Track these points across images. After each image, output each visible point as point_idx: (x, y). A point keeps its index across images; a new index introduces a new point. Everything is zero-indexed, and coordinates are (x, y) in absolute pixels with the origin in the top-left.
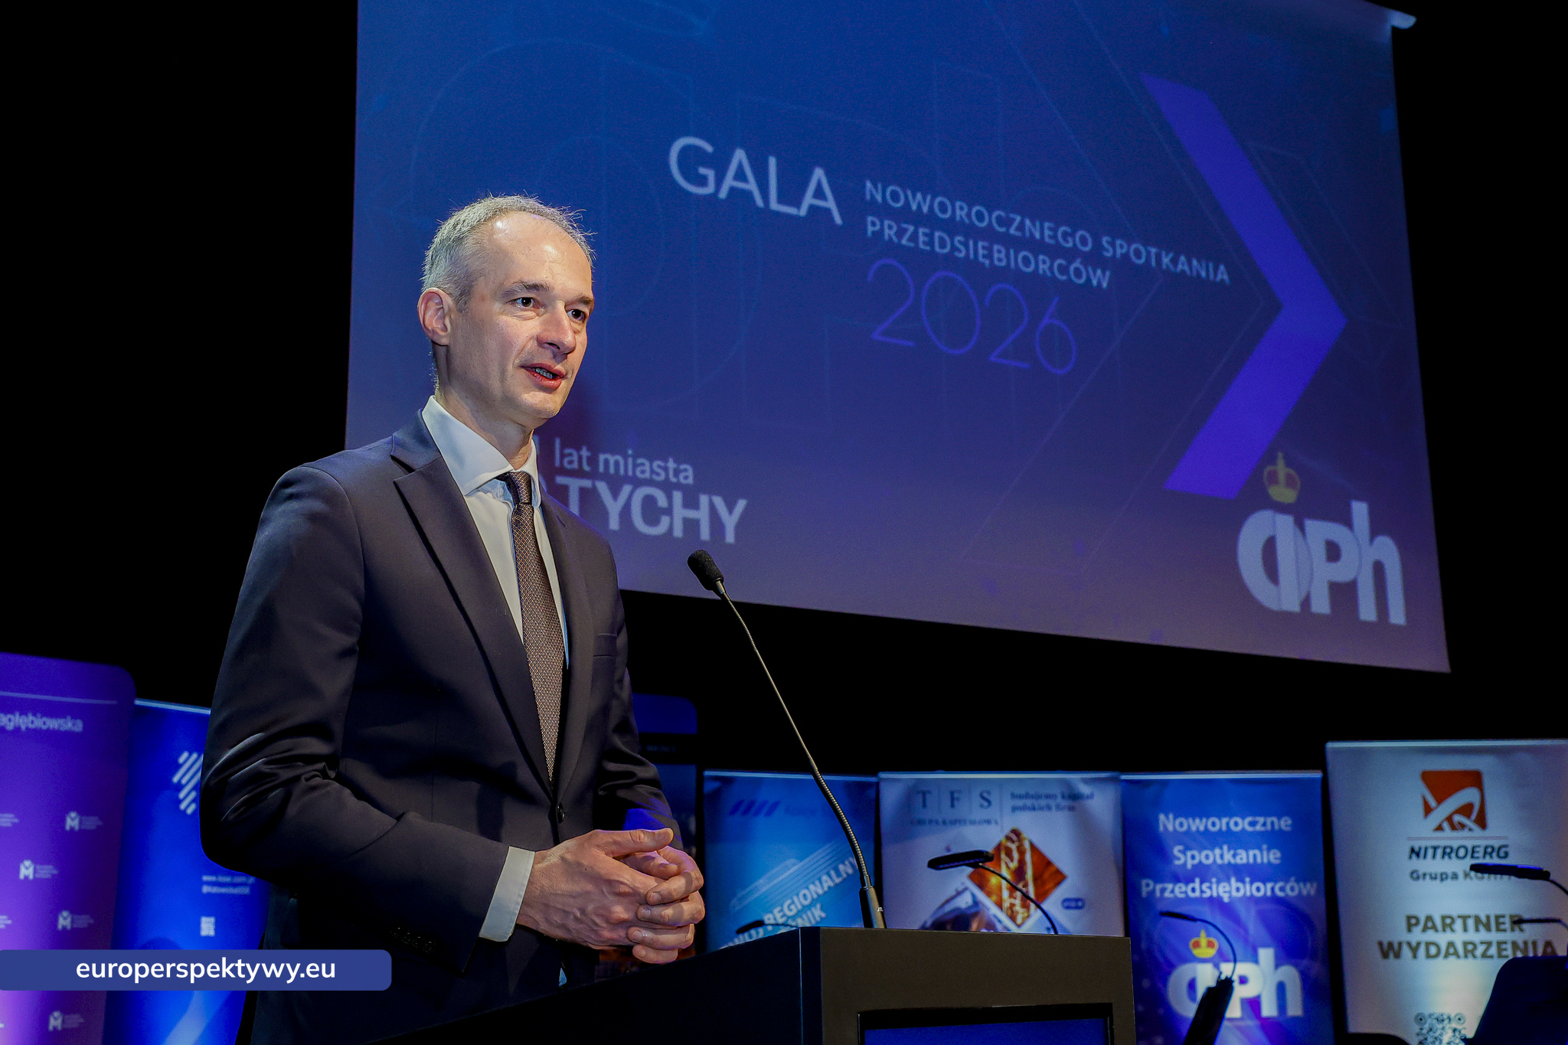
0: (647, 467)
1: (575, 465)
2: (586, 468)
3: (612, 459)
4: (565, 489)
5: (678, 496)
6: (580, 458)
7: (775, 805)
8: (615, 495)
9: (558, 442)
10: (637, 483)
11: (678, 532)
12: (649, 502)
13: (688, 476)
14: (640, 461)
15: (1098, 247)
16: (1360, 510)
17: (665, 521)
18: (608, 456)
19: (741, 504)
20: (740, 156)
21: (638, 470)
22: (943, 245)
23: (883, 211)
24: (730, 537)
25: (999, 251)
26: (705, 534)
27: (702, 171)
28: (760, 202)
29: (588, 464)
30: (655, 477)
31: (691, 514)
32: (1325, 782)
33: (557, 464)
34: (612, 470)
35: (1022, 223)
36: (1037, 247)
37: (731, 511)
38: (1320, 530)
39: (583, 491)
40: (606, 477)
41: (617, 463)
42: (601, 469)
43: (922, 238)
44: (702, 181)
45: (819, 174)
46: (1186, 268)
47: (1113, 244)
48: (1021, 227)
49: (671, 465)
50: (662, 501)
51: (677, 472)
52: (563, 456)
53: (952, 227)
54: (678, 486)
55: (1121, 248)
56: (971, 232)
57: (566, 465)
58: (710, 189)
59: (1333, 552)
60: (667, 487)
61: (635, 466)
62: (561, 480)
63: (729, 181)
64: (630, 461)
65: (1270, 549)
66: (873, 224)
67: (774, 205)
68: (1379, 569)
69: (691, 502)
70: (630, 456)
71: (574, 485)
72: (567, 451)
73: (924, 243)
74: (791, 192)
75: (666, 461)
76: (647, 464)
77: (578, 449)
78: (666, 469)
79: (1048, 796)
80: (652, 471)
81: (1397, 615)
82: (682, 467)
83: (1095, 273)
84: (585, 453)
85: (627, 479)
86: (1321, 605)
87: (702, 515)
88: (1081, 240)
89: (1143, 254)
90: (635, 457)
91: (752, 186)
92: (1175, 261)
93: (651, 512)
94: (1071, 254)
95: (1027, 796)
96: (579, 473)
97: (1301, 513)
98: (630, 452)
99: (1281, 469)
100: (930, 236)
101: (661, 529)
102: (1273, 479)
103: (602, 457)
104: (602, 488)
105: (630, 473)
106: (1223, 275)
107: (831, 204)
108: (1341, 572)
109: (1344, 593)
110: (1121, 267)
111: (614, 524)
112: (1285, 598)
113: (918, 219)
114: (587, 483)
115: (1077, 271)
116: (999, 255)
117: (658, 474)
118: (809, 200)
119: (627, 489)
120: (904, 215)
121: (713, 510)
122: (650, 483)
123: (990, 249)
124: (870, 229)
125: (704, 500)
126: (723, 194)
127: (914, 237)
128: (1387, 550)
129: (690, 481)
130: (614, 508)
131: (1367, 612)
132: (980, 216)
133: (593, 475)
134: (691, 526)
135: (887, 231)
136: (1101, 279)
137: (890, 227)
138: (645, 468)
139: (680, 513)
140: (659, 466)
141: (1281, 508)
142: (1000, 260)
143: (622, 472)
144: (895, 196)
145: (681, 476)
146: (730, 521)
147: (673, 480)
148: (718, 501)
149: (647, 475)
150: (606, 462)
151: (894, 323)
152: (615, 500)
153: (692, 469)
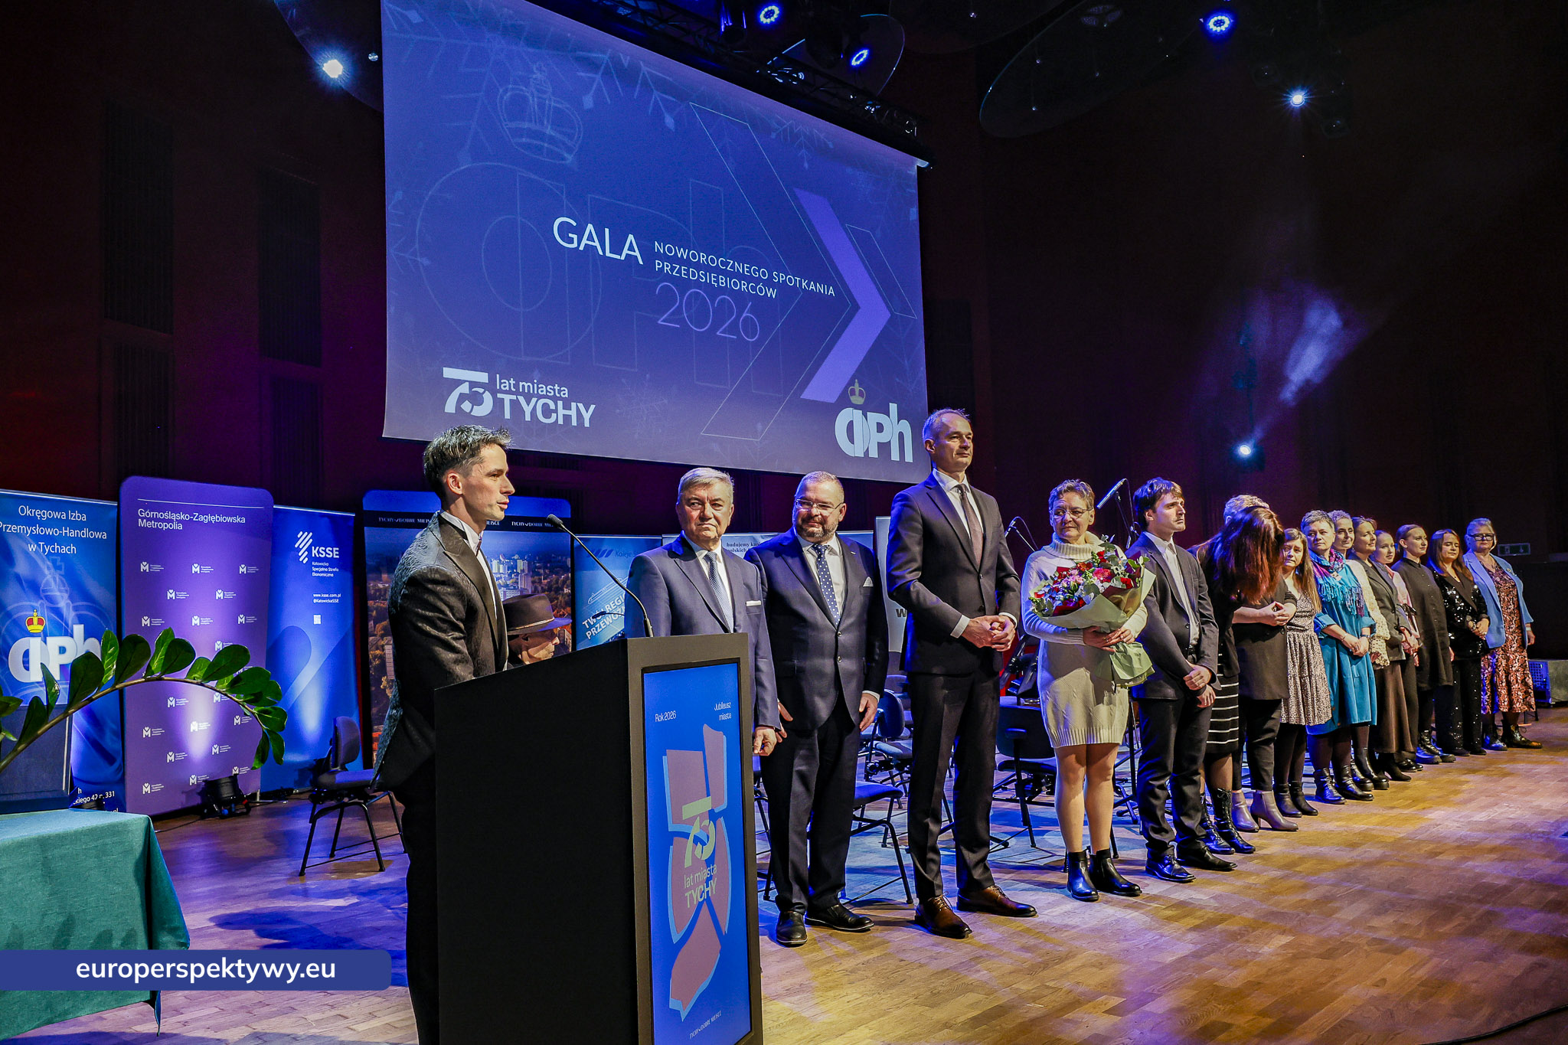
0: (544, 389)
1: (507, 388)
2: (513, 389)
3: (526, 385)
4: (502, 400)
5: (560, 403)
6: (510, 384)
7: (611, 551)
9: (498, 375)
10: (540, 397)
11: (561, 422)
12: (545, 406)
13: (565, 394)
14: (540, 386)
15: (771, 276)
16: (893, 408)
17: (554, 415)
18: (524, 383)
19: (593, 407)
20: (590, 227)
21: (540, 390)
22: (694, 276)
23: (664, 258)
24: (587, 424)
25: (722, 279)
26: (574, 423)
27: (570, 235)
28: (601, 253)
29: (514, 387)
30: (548, 394)
31: (567, 412)
32: (875, 536)
33: (498, 388)
34: (526, 391)
35: (734, 264)
36: (741, 277)
37: (587, 410)
38: (874, 417)
39: (511, 400)
40: (523, 394)
41: (529, 386)
42: (521, 390)
43: (683, 272)
44: (571, 241)
45: (631, 237)
46: (814, 288)
47: (778, 276)
48: (733, 267)
49: (557, 387)
50: (552, 407)
51: (559, 391)
52: (501, 383)
53: (698, 266)
54: (560, 398)
55: (782, 277)
56: (708, 269)
57: (502, 388)
58: (575, 245)
59: (880, 428)
60: (555, 399)
61: (538, 388)
62: (499, 396)
63: (584, 241)
64: (535, 385)
65: (850, 426)
66: (659, 264)
67: (608, 254)
68: (901, 436)
69: (567, 407)
70: (536, 383)
71: (507, 398)
72: (502, 381)
73: (685, 274)
74: (617, 248)
75: (554, 385)
76: (544, 387)
77: (509, 379)
78: (554, 390)
79: (744, 545)
80: (547, 391)
81: (909, 458)
82: (562, 389)
83: (769, 290)
84: (512, 382)
85: (533, 395)
86: (874, 453)
87: (573, 413)
88: (763, 273)
89: (793, 281)
90: (538, 384)
91: (597, 244)
92: (808, 285)
93: (547, 412)
94: (758, 281)
95: (734, 545)
96: (509, 392)
97: (865, 409)
98: (535, 381)
99: (857, 387)
100: (688, 271)
101: (552, 420)
102: (853, 392)
103: (521, 384)
104: (521, 399)
105: (536, 392)
106: (831, 291)
107: (637, 253)
108: (883, 438)
109: (884, 448)
110: (782, 287)
111: (528, 418)
112: (856, 450)
113: (682, 262)
114: (514, 397)
115: (760, 289)
116: (722, 280)
117: (550, 393)
118: (626, 251)
119: (534, 400)
120: (674, 260)
121: (578, 410)
122: (546, 396)
123: (717, 278)
124: (657, 266)
125: (573, 405)
126: (581, 248)
127: (679, 271)
128: (905, 427)
129: (566, 396)
130: (528, 409)
131: (895, 456)
132: (712, 261)
133: (517, 393)
134: (567, 418)
135: (665, 268)
136: (772, 293)
137: (667, 266)
139: (561, 412)
140: (550, 388)
141: (856, 407)
142: (722, 283)
143: (531, 392)
144: (670, 250)
145: (562, 393)
146: (587, 416)
147: (558, 395)
148: (581, 406)
149: (544, 393)
150: (523, 386)
151: (670, 315)
152: (528, 405)
153: (566, 389)
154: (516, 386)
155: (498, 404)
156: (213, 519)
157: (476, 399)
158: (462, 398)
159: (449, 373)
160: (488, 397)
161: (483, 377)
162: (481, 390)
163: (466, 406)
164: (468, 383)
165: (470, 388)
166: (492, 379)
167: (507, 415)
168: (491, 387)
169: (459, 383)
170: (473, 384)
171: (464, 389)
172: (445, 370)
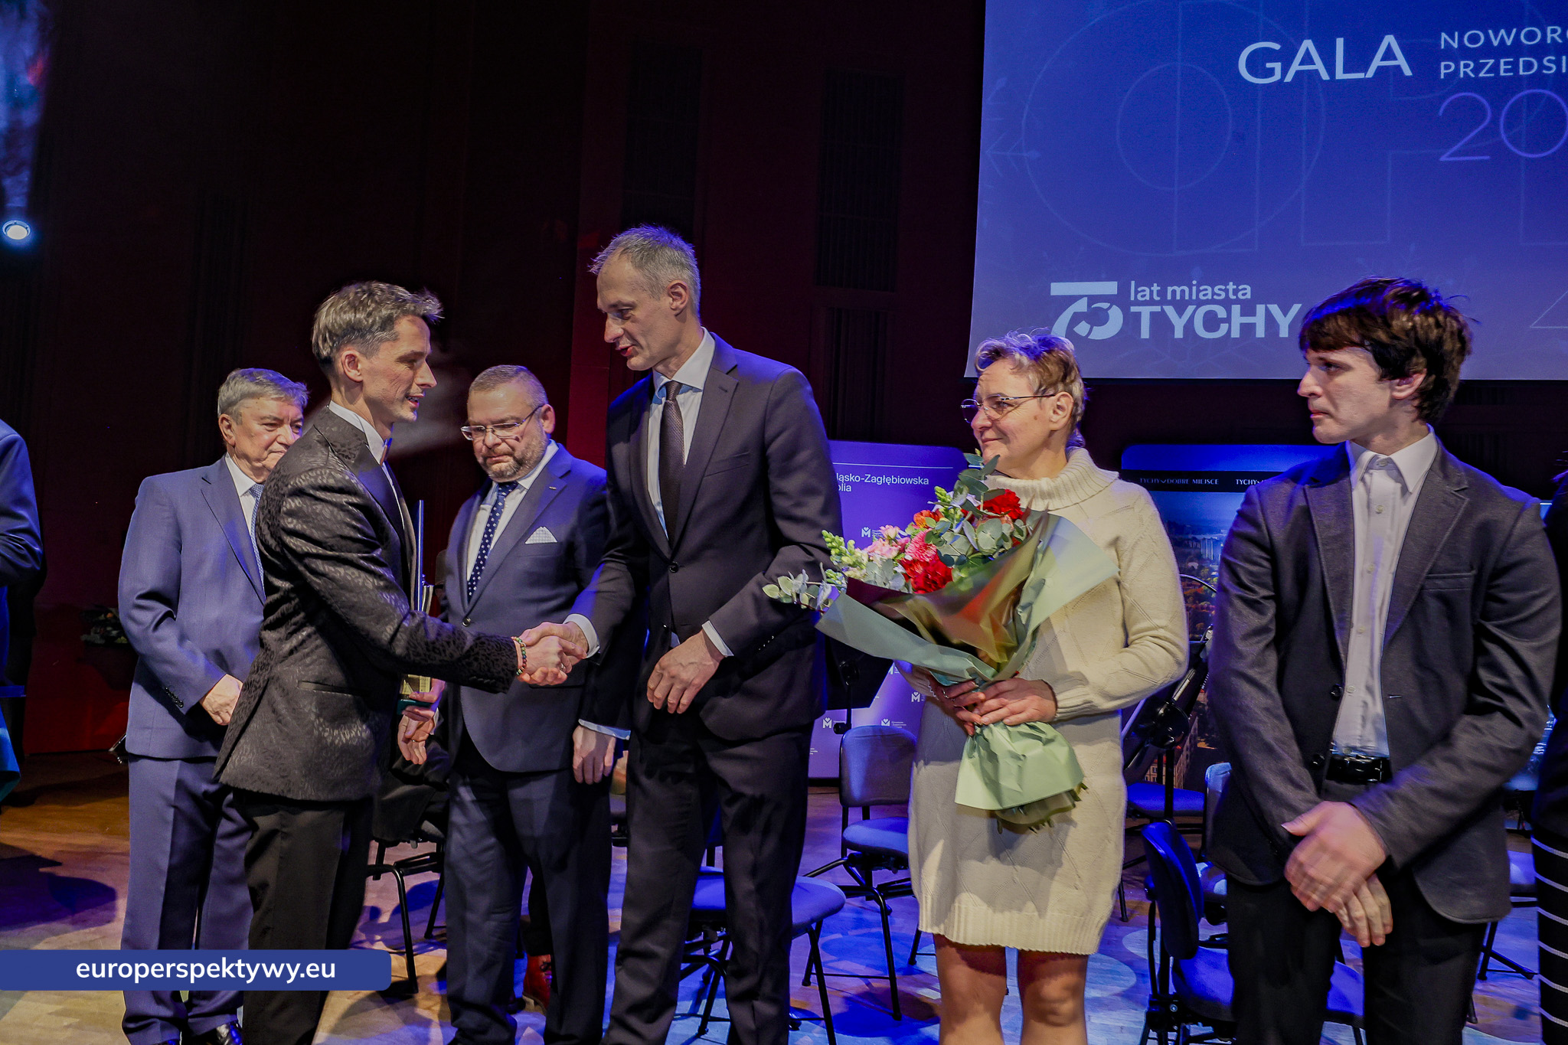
0: (1209, 291)
1: (1147, 298)
2: (1156, 298)
3: (1178, 289)
4: (1138, 315)
5: (1236, 309)
6: (1151, 292)
8: (1180, 313)
9: (1133, 283)
10: (1200, 303)
11: (1236, 333)
12: (1210, 315)
13: (1246, 292)
14: (1203, 288)
17: (1224, 327)
18: (1175, 288)
19: (1296, 307)
20: (1307, 45)
21: (1201, 294)
22: (1528, 68)
23: (1459, 54)
24: (1284, 333)
26: (1260, 332)
27: (1269, 65)
28: (1325, 77)
29: (1158, 296)
30: (1215, 297)
31: (1248, 320)
33: (1132, 298)
34: (1178, 297)
37: (1285, 314)
39: (1152, 314)
40: (1173, 302)
41: (1183, 292)
42: (1169, 297)
44: (1268, 73)
45: (1389, 40)
49: (1231, 286)
50: (1221, 313)
51: (1236, 292)
52: (1137, 292)
54: (1237, 301)
57: (1139, 298)
58: (1275, 77)
60: (1227, 304)
61: (1198, 291)
62: (1134, 309)
63: (1294, 68)
64: (1194, 288)
66: (1447, 68)
67: (1339, 75)
69: (1248, 309)
70: (1194, 285)
71: (1146, 312)
72: (1139, 289)
73: (1506, 71)
74: (1359, 61)
75: (1226, 284)
76: (1209, 288)
77: (1150, 286)
78: (1226, 291)
80: (1214, 294)
82: (1240, 287)
84: (1155, 288)
85: (1190, 302)
87: (1259, 320)
90: (1198, 286)
91: (1318, 66)
93: (1211, 322)
96: (1151, 302)
98: (1194, 282)
100: (1514, 63)
101: (1220, 333)
103: (1170, 289)
104: (1170, 310)
105: (1194, 297)
107: (1400, 61)
111: (1179, 334)
114: (1157, 309)
117: (1219, 295)
118: (1376, 63)
119: (1191, 309)
120: (1483, 53)
121: (1269, 315)
122: (1213, 302)
124: (1443, 72)
125: (1260, 309)
126: (1287, 79)
127: (1494, 69)
129: (1248, 296)
130: (1179, 324)
133: (1164, 301)
134: (1248, 329)
135: (1462, 70)
137: (1467, 66)
138: (1207, 292)
139: (1237, 319)
140: (1219, 289)
143: (1187, 298)
144: (1474, 39)
145: (1240, 294)
146: (1284, 321)
147: (1233, 297)
148: (1275, 309)
149: (1209, 297)
150: (1174, 292)
151: (1466, 144)
152: (1180, 318)
153: (1248, 288)
154: (1162, 293)
155: (1132, 321)
156: (889, 480)
157: (1097, 317)
158: (1076, 319)
159: (1058, 289)
160: (1116, 316)
161: (1110, 288)
162: (1105, 305)
163: (1082, 329)
164: (1086, 298)
165: (1089, 305)
166: (1124, 290)
167: (1145, 333)
168: (1121, 300)
169: (1073, 299)
170: (1093, 299)
171: (1081, 306)
172: (1053, 285)
